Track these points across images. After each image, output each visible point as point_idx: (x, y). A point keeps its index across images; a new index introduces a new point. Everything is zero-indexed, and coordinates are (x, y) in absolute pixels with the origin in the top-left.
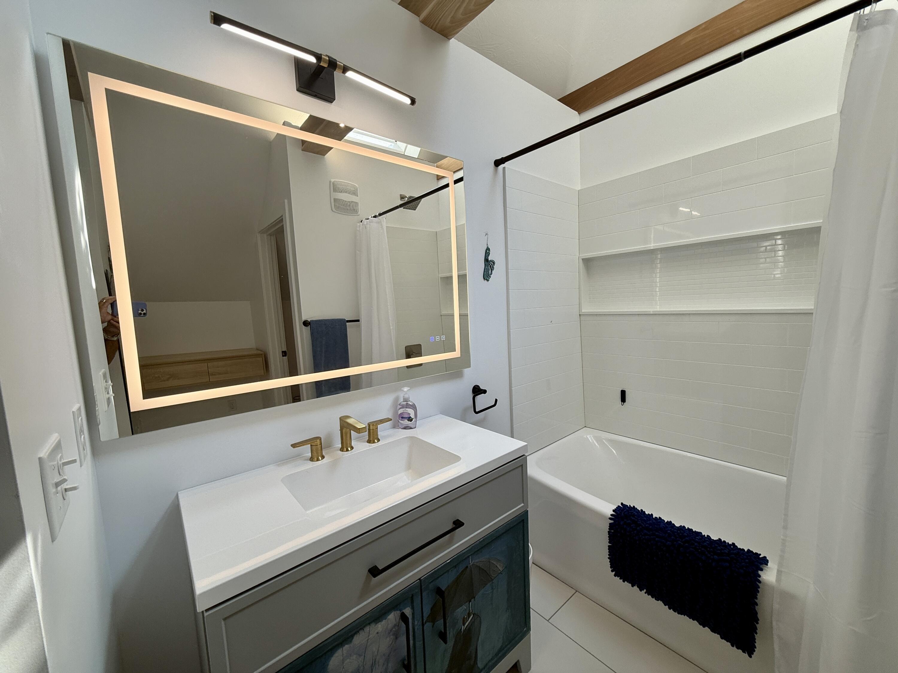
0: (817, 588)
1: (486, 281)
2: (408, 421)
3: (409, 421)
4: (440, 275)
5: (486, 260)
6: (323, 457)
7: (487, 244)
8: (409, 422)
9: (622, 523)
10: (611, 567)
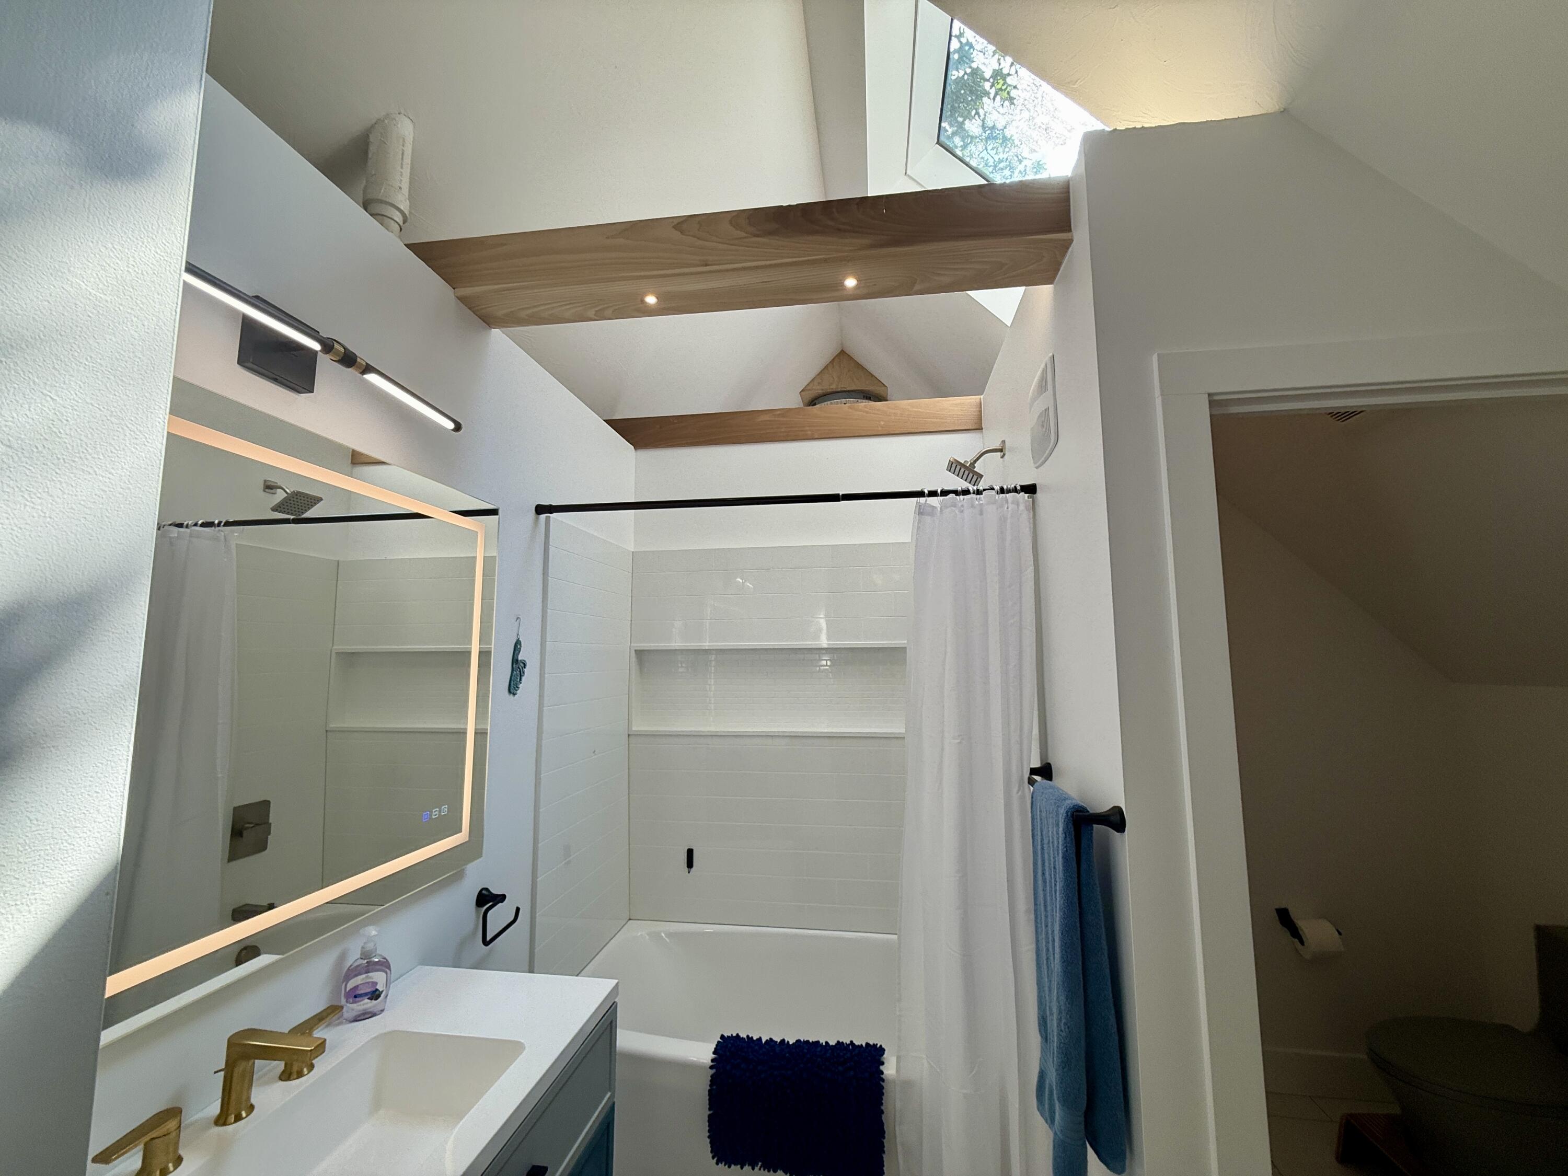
0: (932, 1064)
1: (511, 695)
2: (369, 1001)
3: (371, 1000)
4: (335, 647)
5: (515, 661)
6: (179, 1161)
7: (518, 634)
8: (373, 1001)
9: (728, 1067)
10: (712, 1152)
